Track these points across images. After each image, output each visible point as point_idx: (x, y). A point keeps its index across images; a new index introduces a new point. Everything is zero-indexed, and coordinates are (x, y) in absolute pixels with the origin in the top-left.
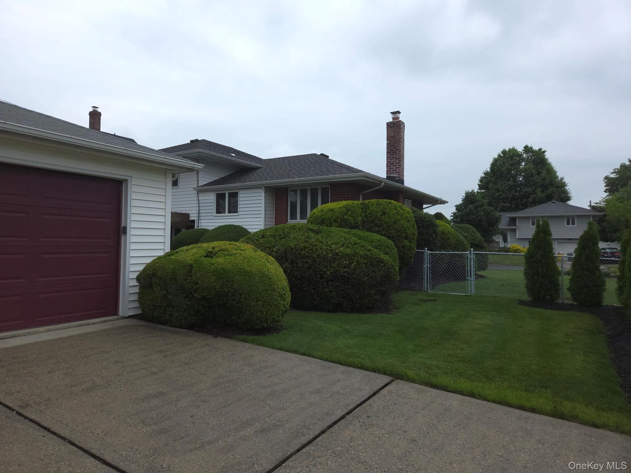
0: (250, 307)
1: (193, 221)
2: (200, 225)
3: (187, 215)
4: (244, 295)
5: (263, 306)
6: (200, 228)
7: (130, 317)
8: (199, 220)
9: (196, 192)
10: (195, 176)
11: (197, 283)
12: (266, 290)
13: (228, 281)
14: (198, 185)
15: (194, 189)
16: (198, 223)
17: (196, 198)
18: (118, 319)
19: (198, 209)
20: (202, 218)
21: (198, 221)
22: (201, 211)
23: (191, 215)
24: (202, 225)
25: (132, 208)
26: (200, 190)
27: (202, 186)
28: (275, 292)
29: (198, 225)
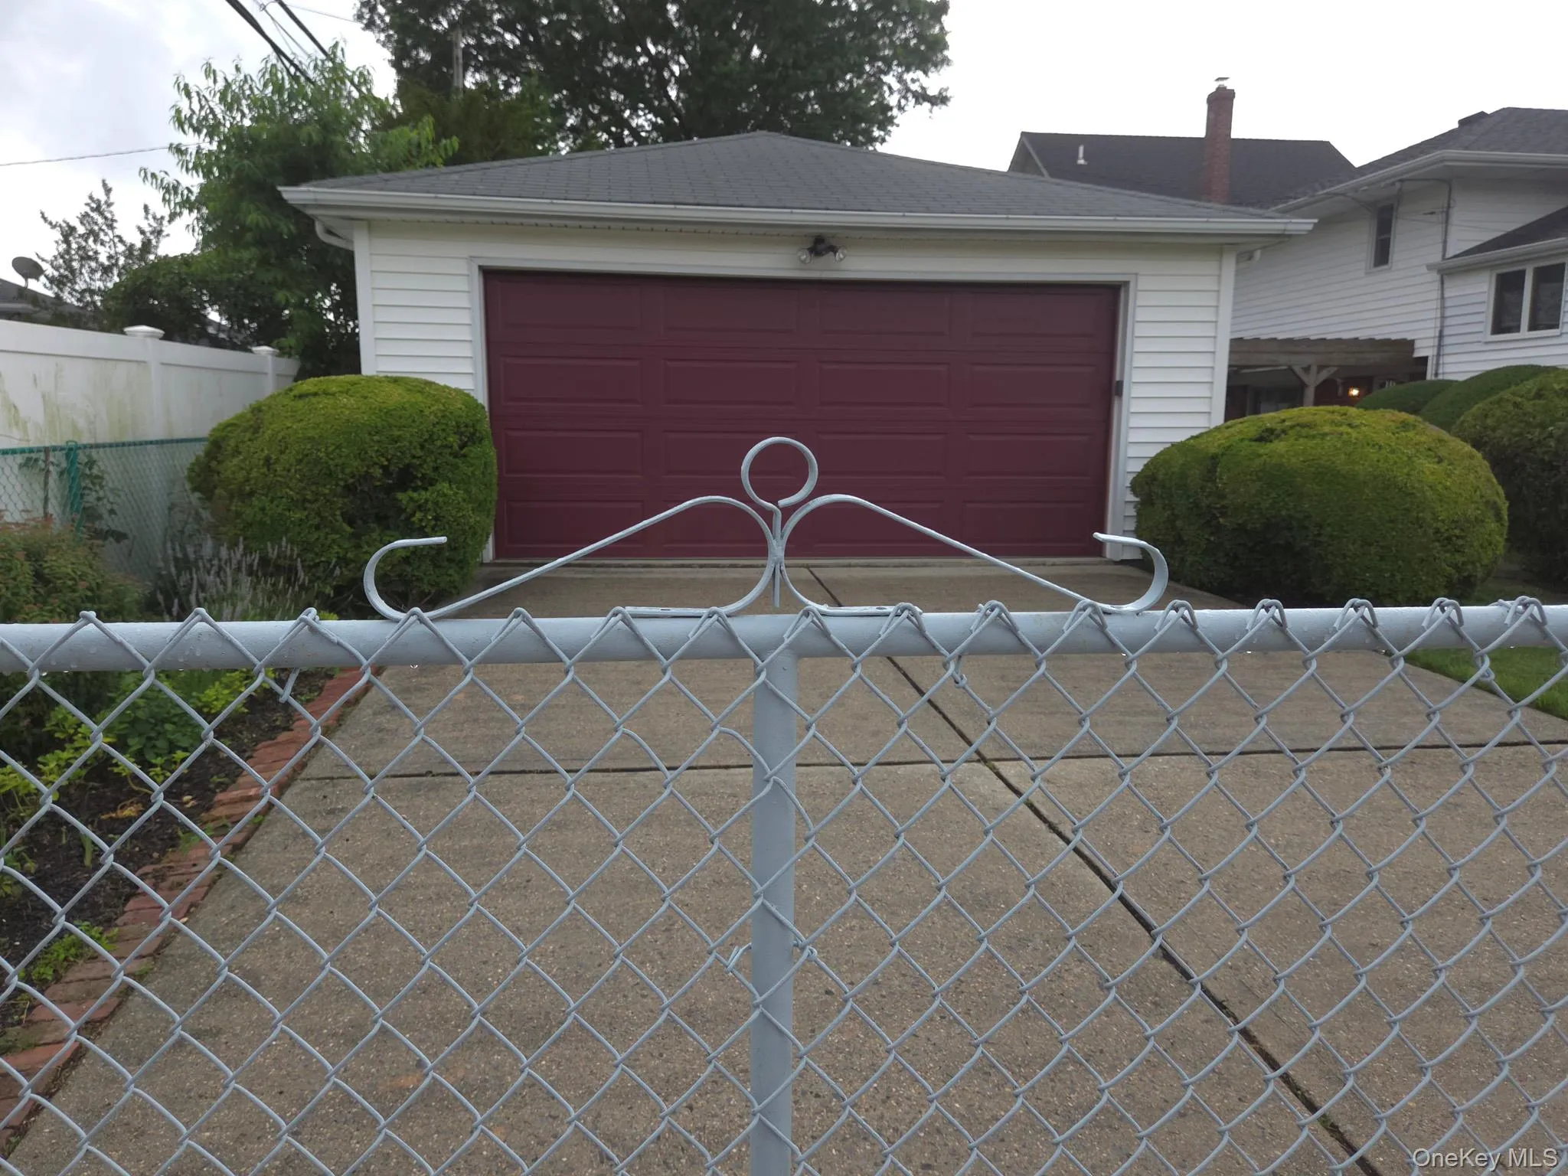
0: (1345, 556)
1: (1424, 360)
2: (1440, 371)
3: (1409, 345)
4: (1329, 529)
5: (1382, 558)
6: (1440, 377)
7: (1123, 562)
8: (1439, 355)
9: (1436, 276)
10: (1439, 229)
11: (1223, 497)
12: (1392, 521)
13: (1290, 495)
14: (1444, 255)
15: (1430, 267)
16: (1438, 364)
17: (1436, 295)
18: (1100, 563)
19: (1438, 325)
20: (1447, 350)
21: (1438, 360)
22: (1446, 332)
23: (1417, 344)
24: (1448, 369)
25: (1136, 340)
26: (1449, 271)
27: (1456, 256)
28: (1421, 527)
29: (1437, 370)
